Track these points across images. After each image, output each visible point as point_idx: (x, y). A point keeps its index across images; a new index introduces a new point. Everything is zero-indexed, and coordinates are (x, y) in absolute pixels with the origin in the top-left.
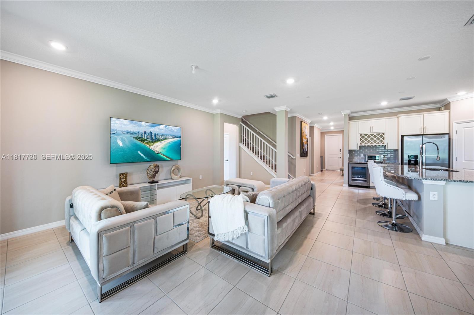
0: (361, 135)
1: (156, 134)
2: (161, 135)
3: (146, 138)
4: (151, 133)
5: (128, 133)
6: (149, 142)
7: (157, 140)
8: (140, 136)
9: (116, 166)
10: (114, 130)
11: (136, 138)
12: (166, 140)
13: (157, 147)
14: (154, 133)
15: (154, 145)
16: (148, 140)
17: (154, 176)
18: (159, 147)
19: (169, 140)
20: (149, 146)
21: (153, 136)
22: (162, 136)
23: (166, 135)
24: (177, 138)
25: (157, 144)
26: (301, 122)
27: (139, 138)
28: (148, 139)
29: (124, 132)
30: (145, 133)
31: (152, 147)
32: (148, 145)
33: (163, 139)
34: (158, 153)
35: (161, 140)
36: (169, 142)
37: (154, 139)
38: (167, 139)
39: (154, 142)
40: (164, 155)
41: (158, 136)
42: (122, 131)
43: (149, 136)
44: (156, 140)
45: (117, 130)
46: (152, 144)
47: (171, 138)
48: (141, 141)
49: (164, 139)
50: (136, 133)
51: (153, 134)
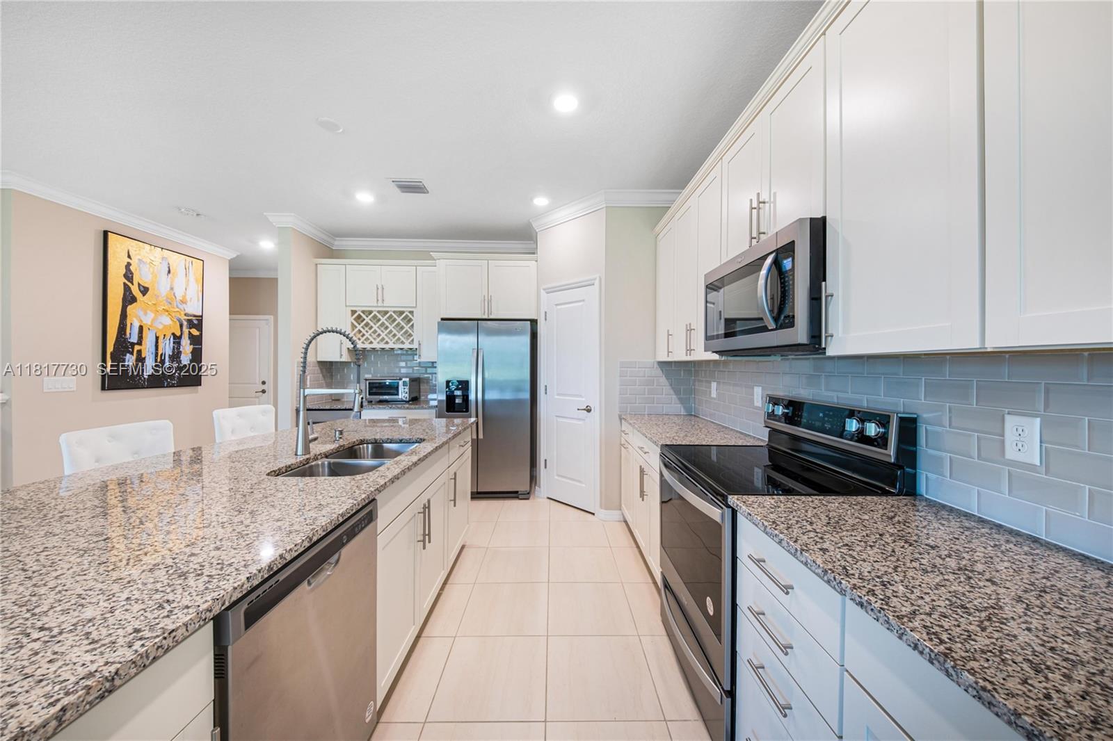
0: (353, 312)
26: (106, 233)
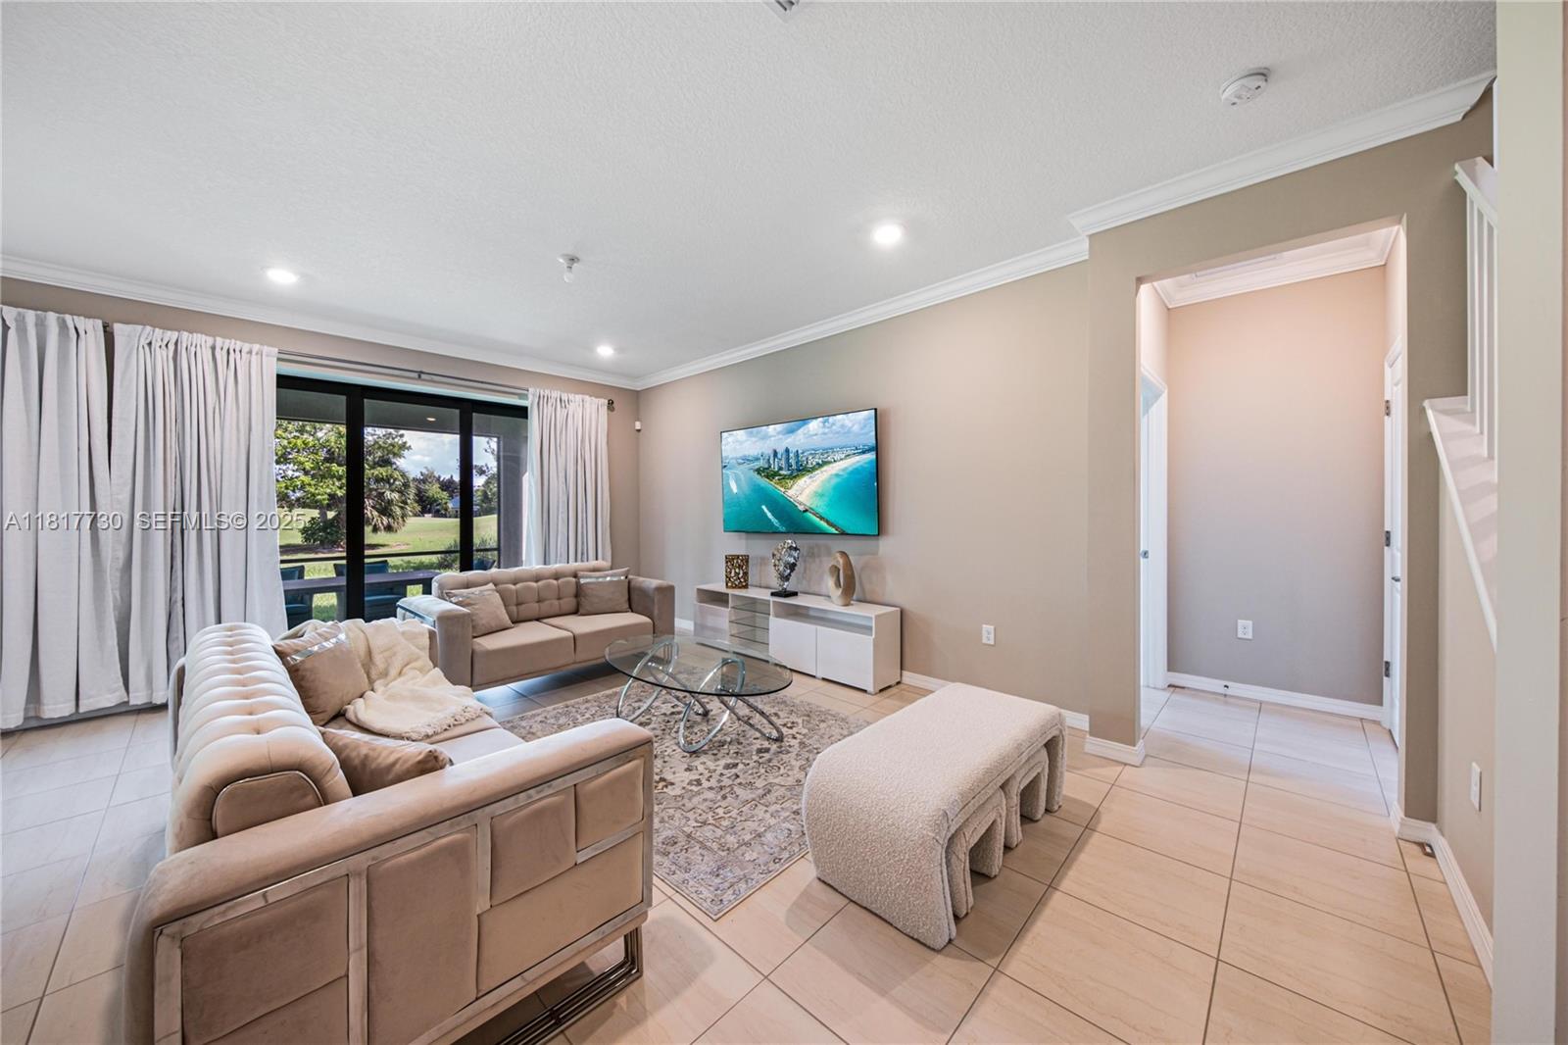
1: (800, 452)
2: (811, 454)
3: (776, 469)
4: (787, 451)
5: (746, 460)
6: (784, 477)
7: (803, 470)
8: (766, 466)
9: (747, 539)
10: (727, 458)
11: (758, 471)
12: (825, 468)
13: (804, 492)
14: (794, 450)
15: (795, 487)
16: (782, 472)
17: (787, 578)
18: (807, 491)
19: (834, 465)
20: (782, 489)
21: (792, 461)
22: (814, 455)
23: (826, 451)
24: (864, 452)
25: (803, 481)
27: (765, 469)
28: (781, 469)
29: (741, 461)
30: (775, 453)
31: (791, 493)
32: (782, 486)
33: (818, 464)
34: (806, 511)
35: (813, 469)
36: (834, 472)
37: (794, 467)
38: (830, 462)
39: (795, 477)
40: (822, 518)
41: (804, 459)
42: (736, 459)
43: (783, 463)
44: (801, 470)
45: (731, 456)
46: (790, 483)
47: (843, 456)
48: (767, 477)
49: (820, 465)
50: (757, 459)
51: (791, 455)
